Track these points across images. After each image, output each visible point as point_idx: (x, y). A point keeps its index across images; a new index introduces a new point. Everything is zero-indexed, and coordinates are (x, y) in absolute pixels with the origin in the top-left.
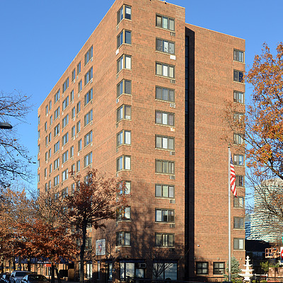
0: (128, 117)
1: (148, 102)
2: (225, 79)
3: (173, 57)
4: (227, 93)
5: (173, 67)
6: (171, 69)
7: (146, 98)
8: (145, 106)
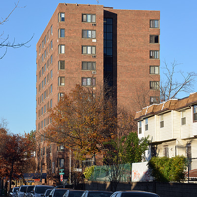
0: (63, 84)
1: (76, 73)
2: (142, 43)
3: (94, 41)
4: (145, 53)
5: (95, 46)
6: (94, 48)
7: (75, 70)
8: (75, 75)
